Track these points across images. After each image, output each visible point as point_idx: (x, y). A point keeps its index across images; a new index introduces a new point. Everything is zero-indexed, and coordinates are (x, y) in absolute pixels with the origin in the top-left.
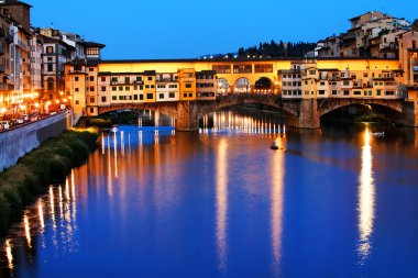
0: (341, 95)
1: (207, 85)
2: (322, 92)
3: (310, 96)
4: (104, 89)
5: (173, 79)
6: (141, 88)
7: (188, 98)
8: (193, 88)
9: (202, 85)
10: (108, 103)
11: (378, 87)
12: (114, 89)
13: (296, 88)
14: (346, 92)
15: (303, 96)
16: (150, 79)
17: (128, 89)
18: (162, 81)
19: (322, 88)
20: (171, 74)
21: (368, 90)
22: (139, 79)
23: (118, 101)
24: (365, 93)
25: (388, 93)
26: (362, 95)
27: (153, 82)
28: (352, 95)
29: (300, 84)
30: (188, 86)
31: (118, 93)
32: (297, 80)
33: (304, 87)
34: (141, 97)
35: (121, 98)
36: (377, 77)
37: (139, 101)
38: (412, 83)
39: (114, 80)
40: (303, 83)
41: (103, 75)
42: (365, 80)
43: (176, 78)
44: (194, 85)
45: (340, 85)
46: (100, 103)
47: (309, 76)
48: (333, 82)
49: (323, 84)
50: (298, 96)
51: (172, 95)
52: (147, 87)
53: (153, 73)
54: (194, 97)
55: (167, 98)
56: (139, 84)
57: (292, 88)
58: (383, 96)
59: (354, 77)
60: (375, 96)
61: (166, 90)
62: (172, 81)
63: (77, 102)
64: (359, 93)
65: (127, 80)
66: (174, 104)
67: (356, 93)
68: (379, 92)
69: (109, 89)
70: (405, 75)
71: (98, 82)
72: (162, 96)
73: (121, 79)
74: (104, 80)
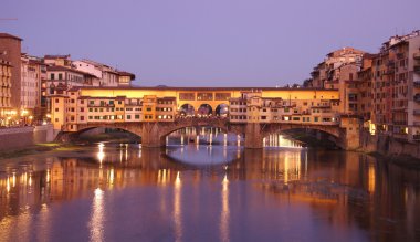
2: (264, 118)
4: (82, 110)
5: (139, 103)
6: (112, 110)
7: (148, 120)
8: (153, 112)
10: (85, 122)
11: (316, 114)
12: (91, 110)
13: (242, 113)
15: (248, 121)
16: (120, 103)
17: (102, 110)
18: (130, 105)
19: (265, 114)
20: (138, 100)
21: (306, 116)
22: (111, 102)
23: (93, 120)
24: (304, 119)
25: (325, 119)
26: (301, 121)
27: (122, 106)
29: (245, 110)
30: (149, 109)
31: (94, 114)
32: (243, 106)
33: (248, 113)
35: (96, 117)
36: (315, 105)
38: (347, 111)
39: (92, 102)
40: (248, 109)
41: (82, 99)
42: (305, 108)
43: (142, 102)
44: (153, 109)
45: (281, 112)
46: (79, 122)
47: (253, 103)
48: (274, 110)
49: (265, 110)
50: (243, 121)
51: (137, 117)
52: (117, 109)
53: (123, 98)
54: (153, 119)
55: (133, 119)
56: (111, 106)
57: (238, 113)
58: (320, 122)
59: (295, 105)
60: (312, 122)
61: (133, 113)
62: (138, 105)
63: (57, 120)
64: (298, 119)
65: (102, 103)
66: (140, 124)
67: (295, 119)
68: (316, 119)
69: (86, 109)
70: (342, 104)
71: (77, 104)
72: (129, 117)
73: (97, 102)
74: (82, 102)
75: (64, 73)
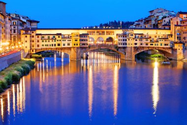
0: (144, 45)
1: (84, 40)
2: (136, 44)
3: (131, 46)
4: (38, 41)
5: (69, 37)
6: (55, 41)
7: (76, 46)
8: (78, 42)
9: (82, 40)
10: (40, 48)
11: (161, 42)
12: (43, 41)
13: (125, 42)
14: (147, 44)
15: (128, 46)
16: (59, 37)
18: (64, 38)
19: (136, 42)
20: (69, 35)
21: (156, 43)
22: (54, 37)
23: (45, 47)
24: (155, 45)
25: (165, 45)
26: (154, 46)
27: (60, 39)
28: (149, 45)
29: (126, 40)
30: (76, 40)
31: (44, 43)
32: (125, 38)
33: (128, 42)
34: (55, 45)
35: (46, 45)
36: (160, 37)
37: (54, 47)
38: (176, 40)
39: (43, 37)
40: (128, 40)
41: (38, 35)
42: (155, 39)
43: (71, 37)
44: (78, 40)
45: (144, 41)
46: (37, 48)
47: (130, 37)
48: (141, 39)
49: (136, 40)
50: (125, 46)
51: (69, 44)
52: (58, 40)
53: (60, 34)
54: (78, 46)
55: (66, 46)
56: (54, 39)
57: (122, 42)
58: (163, 46)
59: (150, 37)
60: (159, 46)
61: (66, 42)
63: (26, 47)
64: (152, 45)
65: (49, 37)
66: (70, 49)
68: (161, 45)
69: (41, 41)
70: (173, 36)
73: (46, 37)
74: (38, 37)
75: (16, 21)
